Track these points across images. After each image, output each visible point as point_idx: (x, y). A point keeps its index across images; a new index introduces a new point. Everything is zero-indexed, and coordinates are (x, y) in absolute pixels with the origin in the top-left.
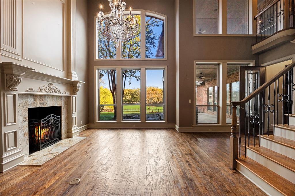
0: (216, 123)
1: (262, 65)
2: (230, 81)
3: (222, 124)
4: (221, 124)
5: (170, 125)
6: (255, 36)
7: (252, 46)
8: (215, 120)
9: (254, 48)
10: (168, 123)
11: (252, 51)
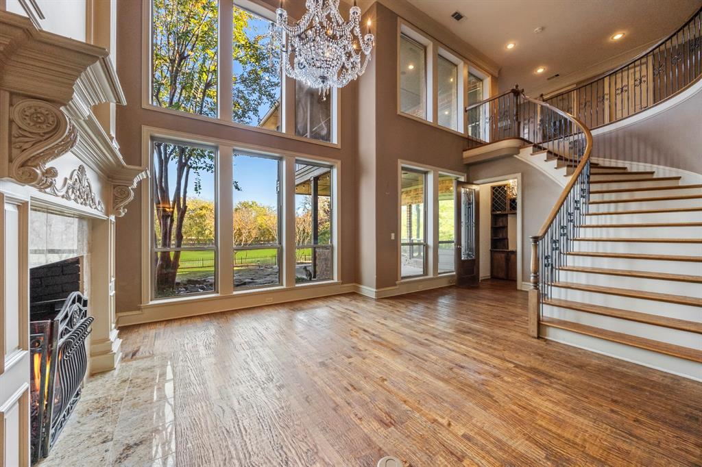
0: (422, 273)
1: (475, 182)
2: (410, 201)
3: (434, 275)
4: (431, 275)
5: (348, 287)
6: (466, 136)
7: (464, 151)
8: (420, 271)
9: (466, 154)
10: (342, 283)
11: (462, 159)
